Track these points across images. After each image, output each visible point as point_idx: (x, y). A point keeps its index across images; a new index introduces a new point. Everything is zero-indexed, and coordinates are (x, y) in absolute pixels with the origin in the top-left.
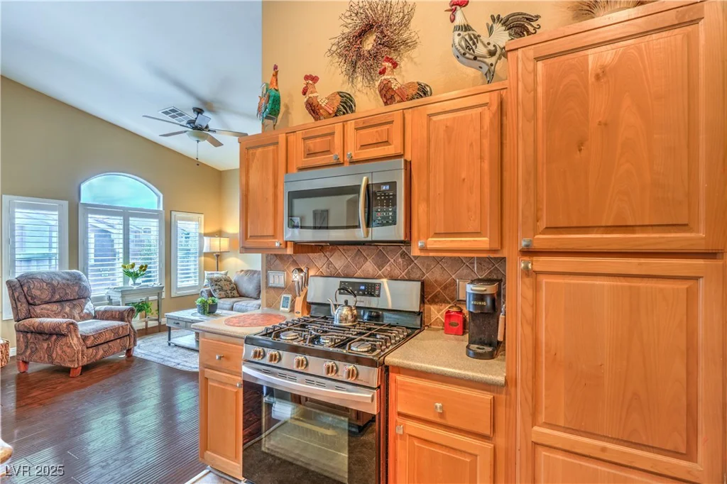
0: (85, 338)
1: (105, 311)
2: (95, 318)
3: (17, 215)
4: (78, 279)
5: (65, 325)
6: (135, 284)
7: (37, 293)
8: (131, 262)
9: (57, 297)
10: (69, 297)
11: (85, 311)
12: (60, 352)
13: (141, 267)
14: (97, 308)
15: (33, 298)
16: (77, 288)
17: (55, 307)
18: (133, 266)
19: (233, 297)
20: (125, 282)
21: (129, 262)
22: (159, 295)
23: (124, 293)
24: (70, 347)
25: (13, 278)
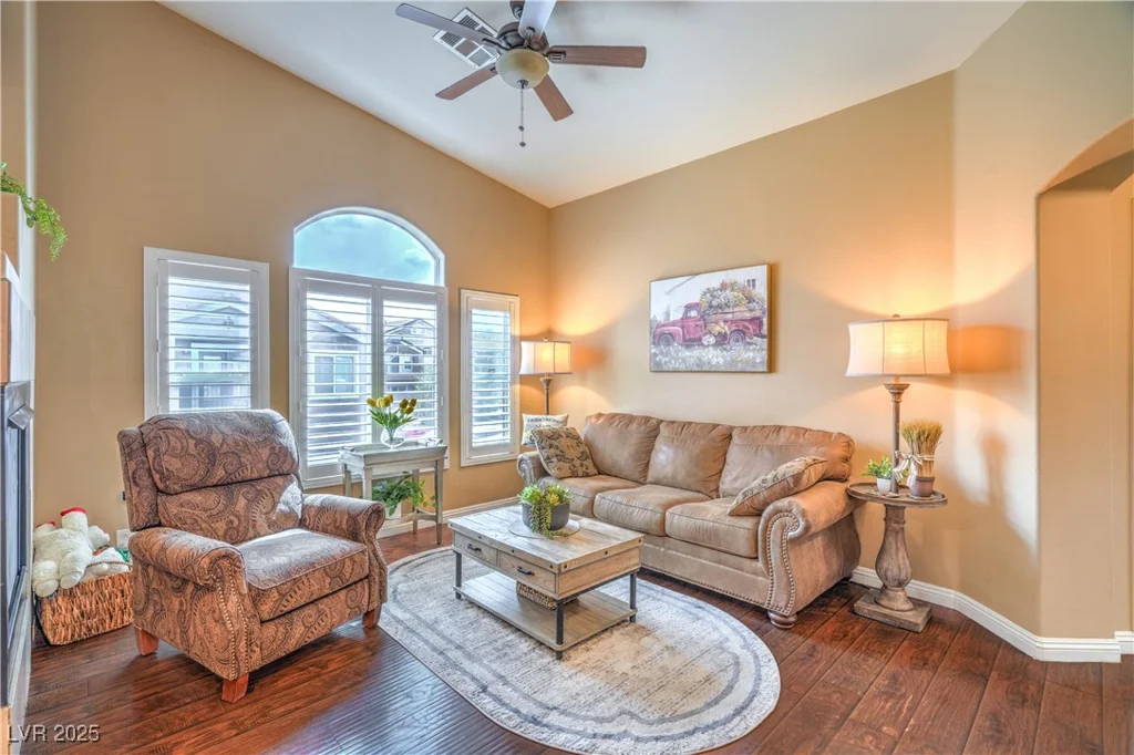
0: (257, 595)
1: (322, 509)
2: (302, 524)
3: (172, 290)
4: (269, 428)
5: (205, 563)
6: (392, 440)
7: (172, 464)
8: (387, 393)
9: (220, 473)
10: (248, 474)
11: (281, 507)
12: (200, 630)
13: (404, 404)
14: (311, 498)
15: (164, 478)
16: (265, 453)
17: (210, 499)
18: (388, 402)
19: (587, 475)
20: (376, 434)
21: (382, 394)
22: (438, 464)
23: (370, 460)
24: (220, 621)
25: (133, 428)
